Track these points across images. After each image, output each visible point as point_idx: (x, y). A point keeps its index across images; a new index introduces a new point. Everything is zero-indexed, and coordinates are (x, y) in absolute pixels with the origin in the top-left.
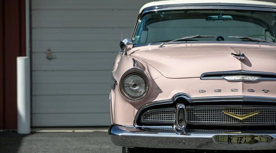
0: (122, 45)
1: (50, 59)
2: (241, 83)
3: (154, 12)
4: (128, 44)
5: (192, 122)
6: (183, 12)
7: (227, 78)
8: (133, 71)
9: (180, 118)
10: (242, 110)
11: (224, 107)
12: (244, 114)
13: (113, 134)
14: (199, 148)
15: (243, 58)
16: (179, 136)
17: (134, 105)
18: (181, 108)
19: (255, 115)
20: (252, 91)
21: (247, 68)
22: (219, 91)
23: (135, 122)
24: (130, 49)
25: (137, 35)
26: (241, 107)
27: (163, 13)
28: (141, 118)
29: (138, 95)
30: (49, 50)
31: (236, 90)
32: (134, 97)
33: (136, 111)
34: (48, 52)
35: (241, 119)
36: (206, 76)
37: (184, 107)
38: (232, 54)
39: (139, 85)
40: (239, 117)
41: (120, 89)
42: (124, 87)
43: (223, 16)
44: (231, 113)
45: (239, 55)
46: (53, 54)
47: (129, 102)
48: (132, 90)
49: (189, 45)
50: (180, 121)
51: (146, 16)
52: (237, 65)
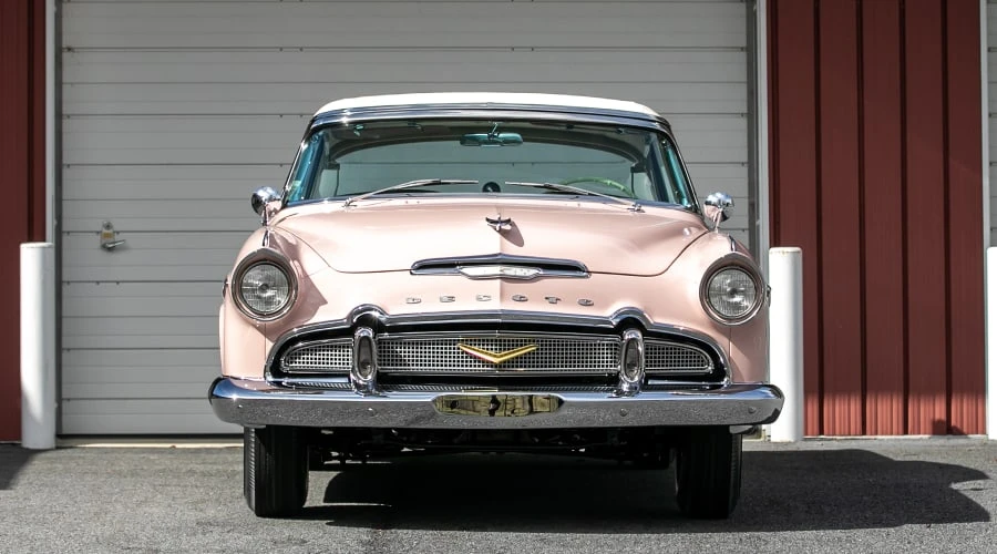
0: (257, 203)
1: (110, 250)
2: (499, 281)
3: (339, 125)
4: (271, 199)
5: (390, 369)
6: (405, 124)
7: (468, 270)
8: (262, 256)
9: (363, 358)
10: (500, 341)
11: (460, 334)
12: (505, 350)
13: (218, 397)
14: (412, 426)
15: (508, 227)
16: (362, 398)
17: (265, 331)
18: (365, 337)
19: (529, 353)
20: (522, 299)
21: (512, 250)
22: (451, 299)
23: (268, 369)
24: (276, 212)
25: (297, 179)
26: (497, 333)
27: (360, 127)
28: (280, 361)
29: (273, 309)
30: (108, 226)
31: (488, 298)
32: (262, 315)
33: (270, 345)
34: (105, 231)
35: (496, 360)
36: (424, 266)
37: (371, 336)
38: (488, 220)
39: (276, 286)
40: (495, 356)
41: (234, 295)
42: (241, 291)
43: (501, 135)
44: (476, 348)
45: (496, 222)
46: (117, 237)
47: (254, 326)
48: (259, 297)
49: (413, 201)
50: (362, 365)
51: (321, 133)
52: (492, 243)
